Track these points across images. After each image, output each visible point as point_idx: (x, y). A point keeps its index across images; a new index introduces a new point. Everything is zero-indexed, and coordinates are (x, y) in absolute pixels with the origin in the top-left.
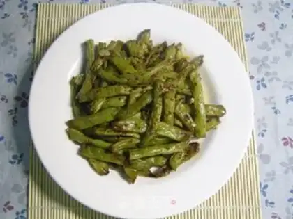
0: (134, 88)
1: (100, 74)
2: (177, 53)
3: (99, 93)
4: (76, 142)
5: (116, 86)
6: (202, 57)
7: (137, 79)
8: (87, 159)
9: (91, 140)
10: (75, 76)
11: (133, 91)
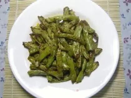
0: (58, 47)
1: (49, 66)
2: (36, 29)
3: (60, 66)
4: (83, 78)
5: (57, 56)
6: (39, 17)
7: (54, 45)
8: (91, 72)
9: (83, 70)
10: (48, 81)
11: (60, 47)
